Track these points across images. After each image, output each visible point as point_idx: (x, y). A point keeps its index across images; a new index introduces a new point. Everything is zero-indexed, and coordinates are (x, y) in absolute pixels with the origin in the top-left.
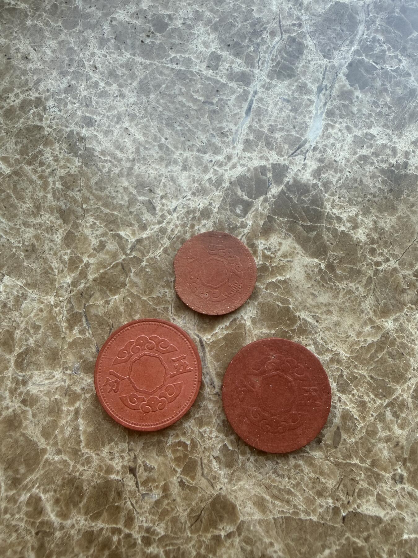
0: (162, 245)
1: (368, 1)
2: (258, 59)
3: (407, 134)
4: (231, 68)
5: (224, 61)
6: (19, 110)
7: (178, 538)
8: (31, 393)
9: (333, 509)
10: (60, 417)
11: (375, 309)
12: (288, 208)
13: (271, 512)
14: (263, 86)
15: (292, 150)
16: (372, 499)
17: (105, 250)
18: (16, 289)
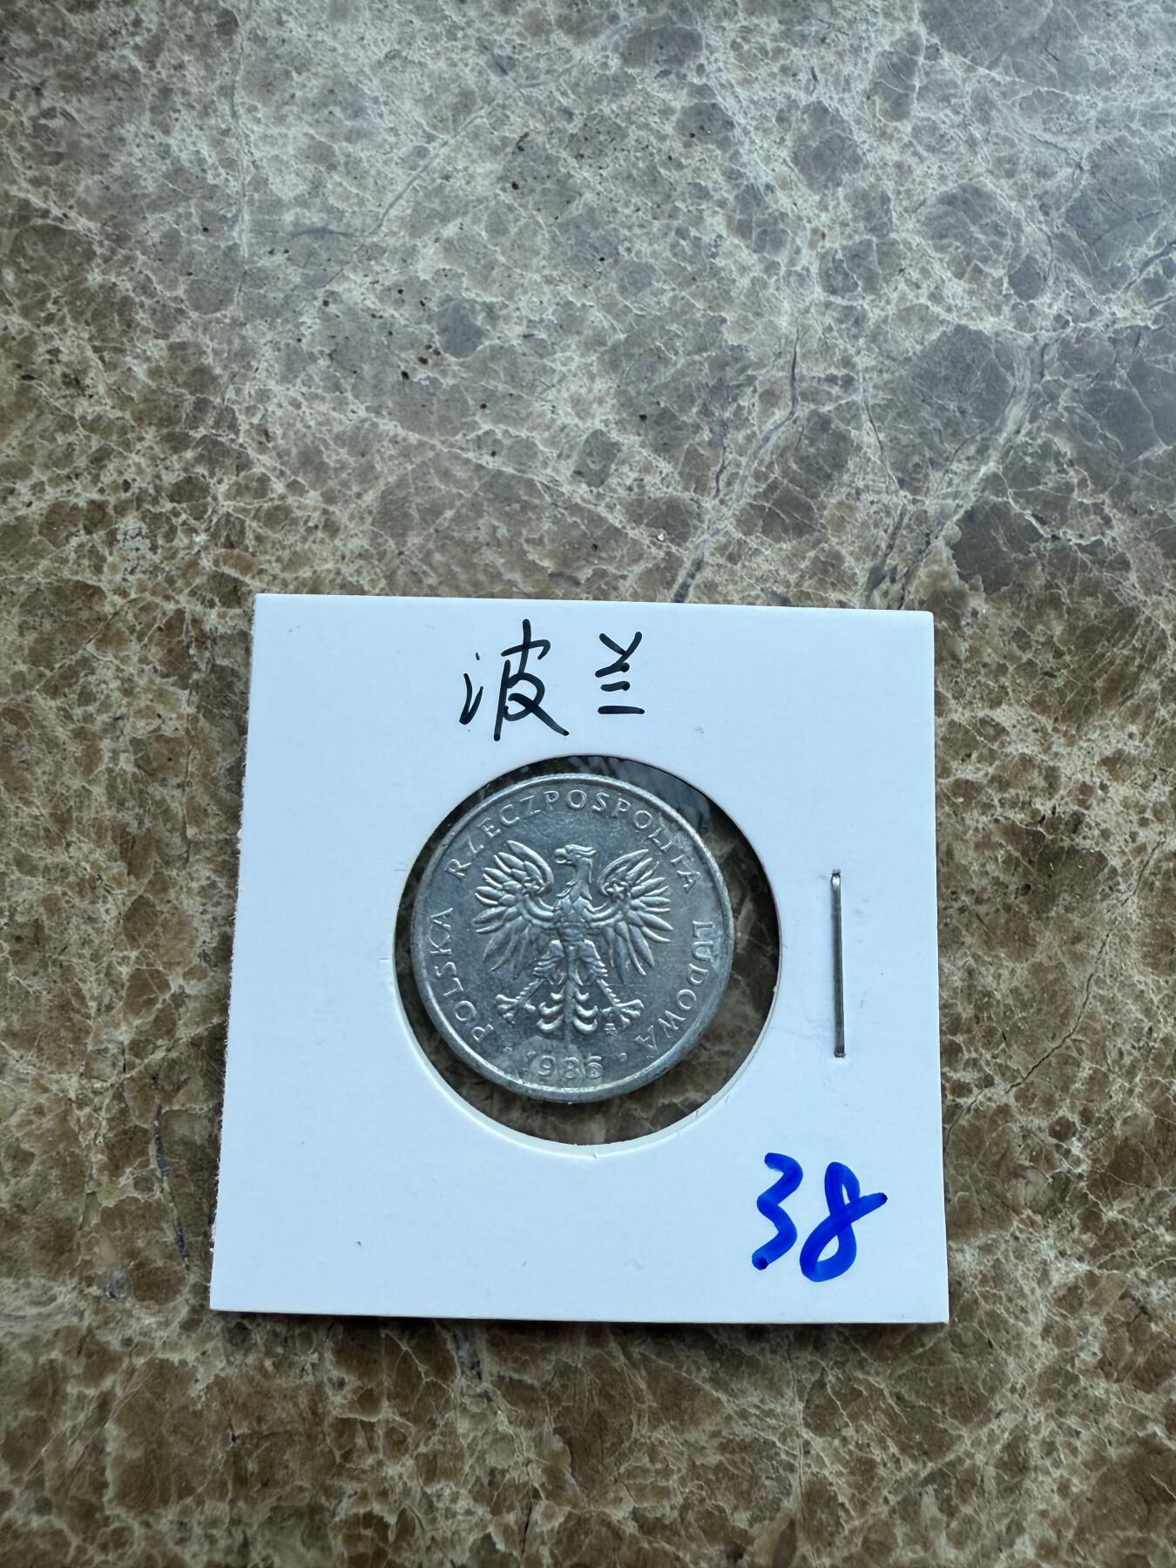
1: (1044, 336)
2: (718, 468)
3: (1095, 736)
4: (641, 486)
5: (623, 462)
6: (41, 533)
10: (58, 1411)
14: (722, 549)
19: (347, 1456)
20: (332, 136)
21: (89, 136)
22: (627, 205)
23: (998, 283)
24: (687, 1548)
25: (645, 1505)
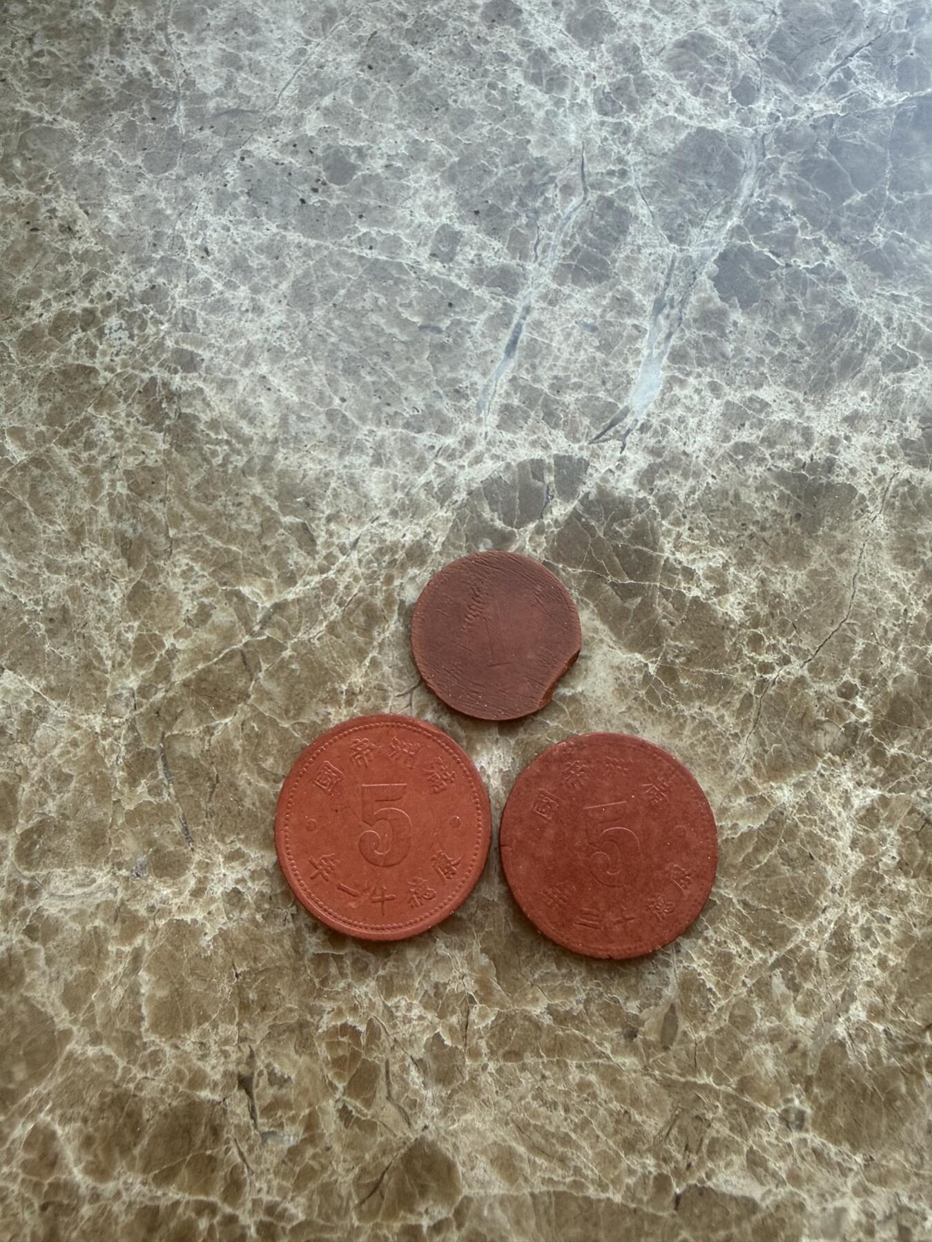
0: (325, 616)
1: (763, 129)
2: (535, 242)
3: (836, 402)
4: (480, 260)
5: (465, 244)
6: (50, 334)
7: (332, 1229)
8: (46, 914)
9: (655, 1178)
10: (103, 965)
11: (758, 761)
12: (586, 548)
13: (526, 1180)
14: (544, 297)
15: (597, 429)
16: (739, 1160)
17: (210, 622)
18: (27, 697)
19: (324, 982)
20: (238, 48)
21: (68, 66)
22: (451, 71)
23: (724, 96)
24: (593, 1033)
25: (557, 1002)
